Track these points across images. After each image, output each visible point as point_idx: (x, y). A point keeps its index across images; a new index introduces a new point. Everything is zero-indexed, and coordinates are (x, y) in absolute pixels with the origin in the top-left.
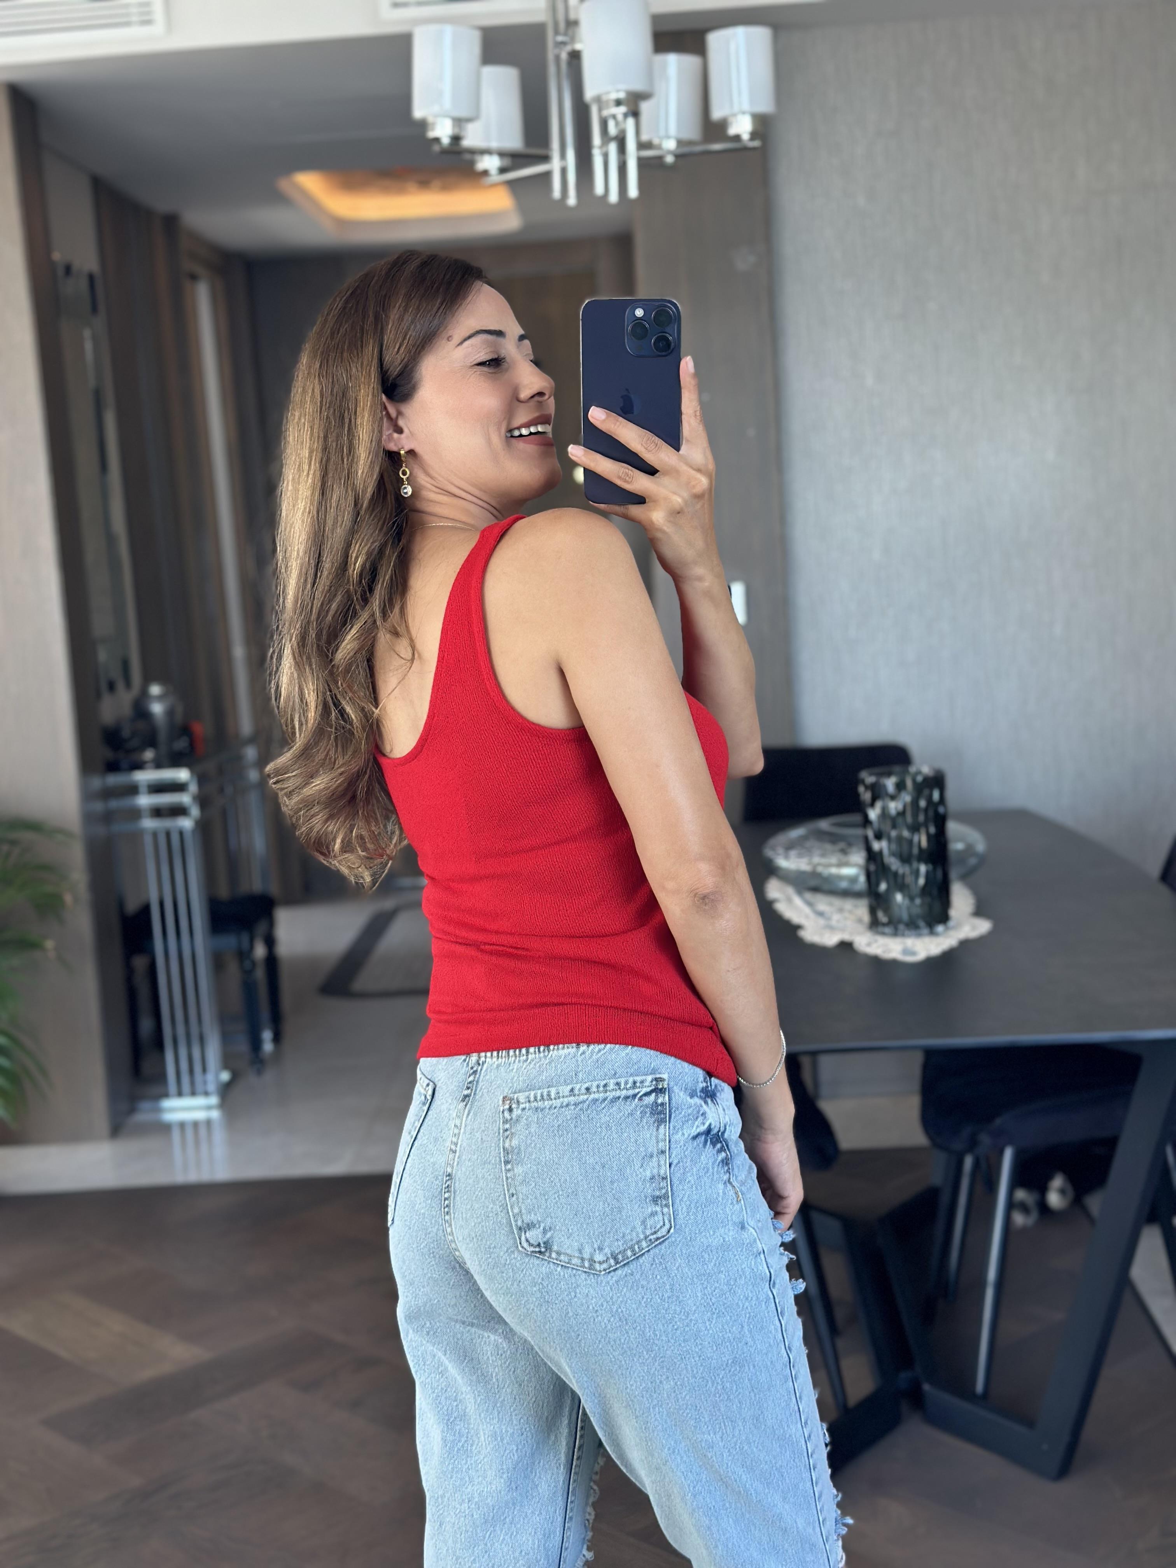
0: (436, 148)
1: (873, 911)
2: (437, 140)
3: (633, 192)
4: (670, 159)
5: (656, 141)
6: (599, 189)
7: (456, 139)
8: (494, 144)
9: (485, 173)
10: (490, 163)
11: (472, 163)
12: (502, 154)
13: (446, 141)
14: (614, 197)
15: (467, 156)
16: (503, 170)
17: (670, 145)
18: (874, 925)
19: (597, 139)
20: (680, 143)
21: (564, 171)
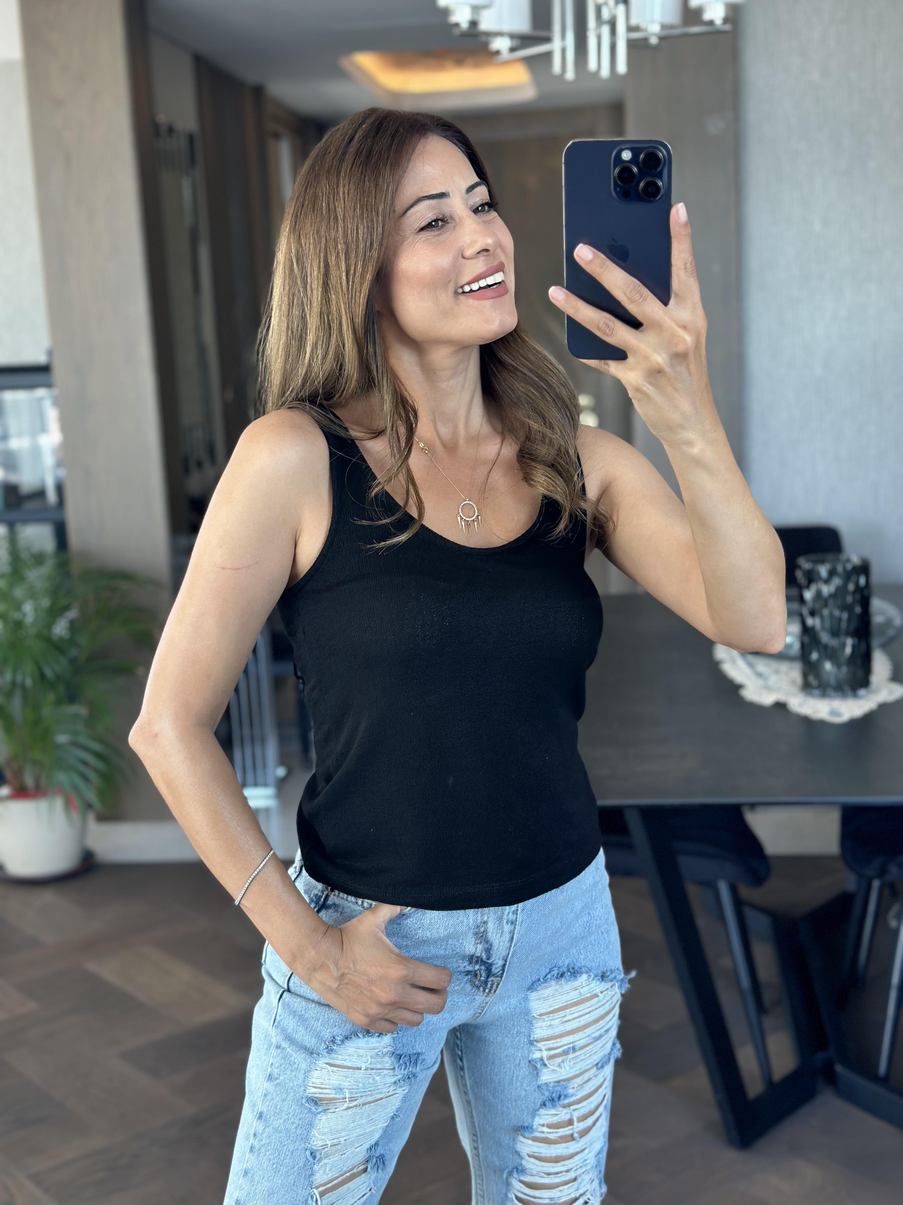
0: (456, 32)
1: (805, 675)
2: (457, 25)
3: (622, 67)
4: (654, 41)
5: (643, 25)
6: (592, 65)
7: (474, 24)
8: (506, 27)
9: (498, 53)
10: (501, 44)
11: (486, 44)
12: (512, 36)
13: (464, 25)
14: (605, 72)
15: (483, 39)
16: (512, 50)
17: (654, 29)
18: (807, 687)
19: (592, 22)
20: (663, 27)
21: (564, 51)
